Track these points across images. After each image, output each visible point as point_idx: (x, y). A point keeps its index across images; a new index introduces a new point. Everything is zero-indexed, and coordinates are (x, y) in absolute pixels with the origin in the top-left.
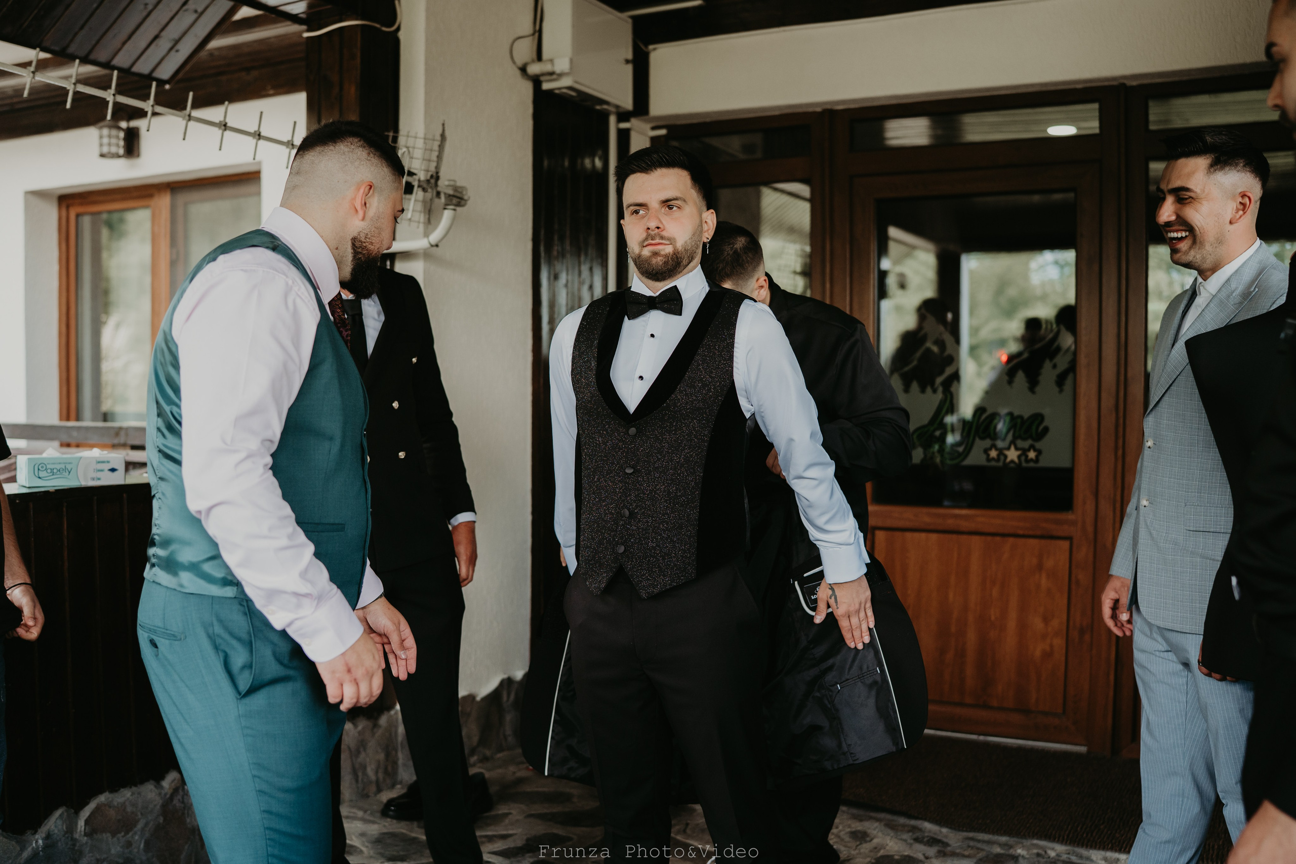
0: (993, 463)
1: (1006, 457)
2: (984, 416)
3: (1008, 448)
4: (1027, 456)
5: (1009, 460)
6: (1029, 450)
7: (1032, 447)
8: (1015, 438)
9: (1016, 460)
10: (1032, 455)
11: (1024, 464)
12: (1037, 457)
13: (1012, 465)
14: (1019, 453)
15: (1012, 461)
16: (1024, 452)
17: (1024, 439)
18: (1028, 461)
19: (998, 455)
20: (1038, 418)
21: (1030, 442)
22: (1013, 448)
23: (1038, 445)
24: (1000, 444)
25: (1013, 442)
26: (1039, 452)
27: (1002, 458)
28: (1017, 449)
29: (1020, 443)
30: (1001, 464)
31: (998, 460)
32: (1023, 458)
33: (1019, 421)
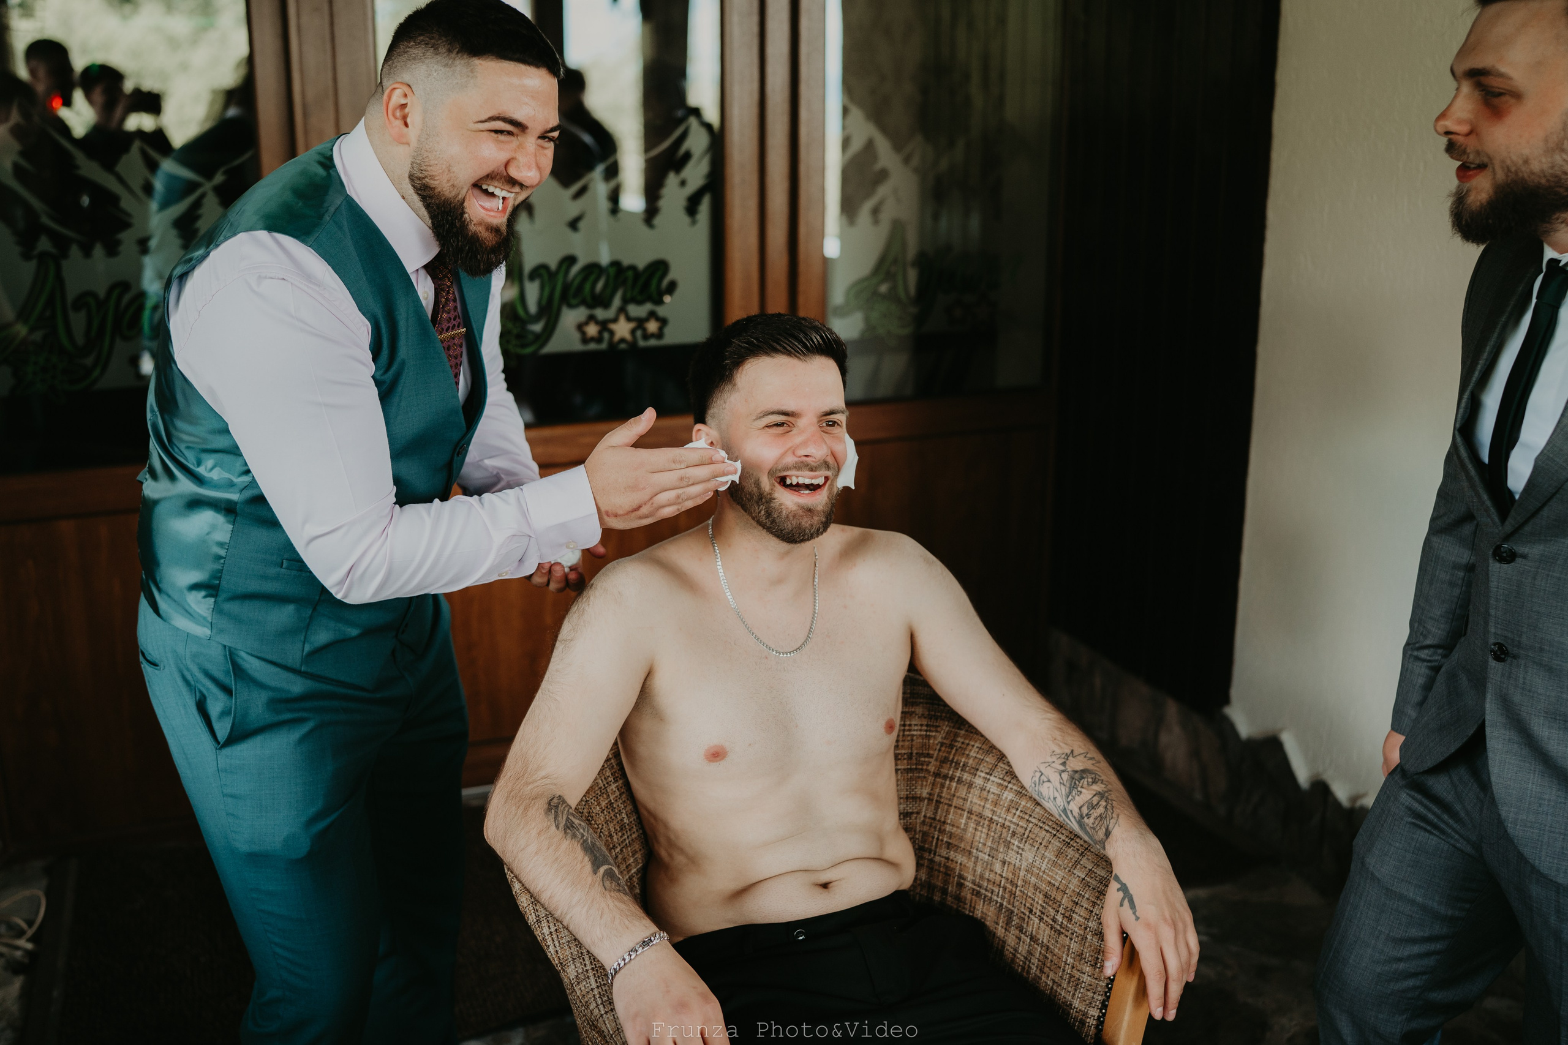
0: (593, 346)
1: (612, 333)
2: (575, 269)
3: (615, 320)
4: (644, 330)
5: (617, 337)
6: (647, 320)
7: (652, 315)
8: (626, 301)
9: (628, 337)
10: (652, 326)
11: (642, 343)
12: (661, 329)
13: (623, 346)
14: (632, 325)
15: (623, 340)
16: (640, 323)
17: (640, 303)
18: (646, 336)
19: (600, 332)
20: (660, 267)
21: (648, 307)
22: (622, 319)
23: (661, 311)
24: (600, 313)
25: (622, 310)
26: (663, 322)
27: (606, 335)
28: (629, 319)
29: (635, 310)
30: (604, 346)
31: (599, 340)
32: (639, 333)
33: (630, 273)
